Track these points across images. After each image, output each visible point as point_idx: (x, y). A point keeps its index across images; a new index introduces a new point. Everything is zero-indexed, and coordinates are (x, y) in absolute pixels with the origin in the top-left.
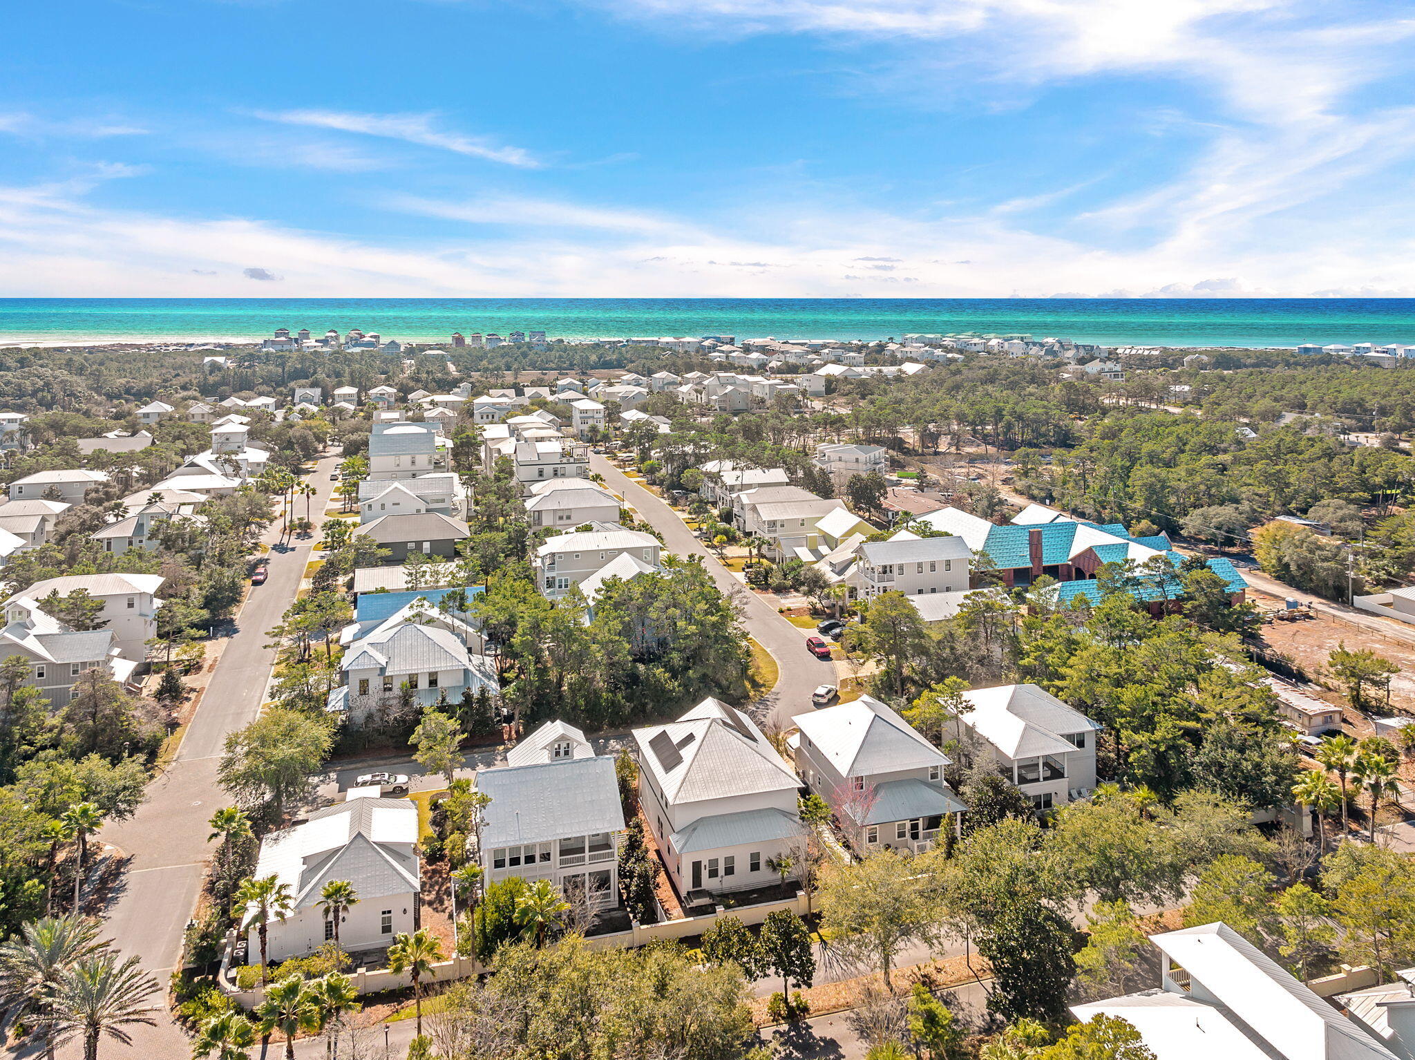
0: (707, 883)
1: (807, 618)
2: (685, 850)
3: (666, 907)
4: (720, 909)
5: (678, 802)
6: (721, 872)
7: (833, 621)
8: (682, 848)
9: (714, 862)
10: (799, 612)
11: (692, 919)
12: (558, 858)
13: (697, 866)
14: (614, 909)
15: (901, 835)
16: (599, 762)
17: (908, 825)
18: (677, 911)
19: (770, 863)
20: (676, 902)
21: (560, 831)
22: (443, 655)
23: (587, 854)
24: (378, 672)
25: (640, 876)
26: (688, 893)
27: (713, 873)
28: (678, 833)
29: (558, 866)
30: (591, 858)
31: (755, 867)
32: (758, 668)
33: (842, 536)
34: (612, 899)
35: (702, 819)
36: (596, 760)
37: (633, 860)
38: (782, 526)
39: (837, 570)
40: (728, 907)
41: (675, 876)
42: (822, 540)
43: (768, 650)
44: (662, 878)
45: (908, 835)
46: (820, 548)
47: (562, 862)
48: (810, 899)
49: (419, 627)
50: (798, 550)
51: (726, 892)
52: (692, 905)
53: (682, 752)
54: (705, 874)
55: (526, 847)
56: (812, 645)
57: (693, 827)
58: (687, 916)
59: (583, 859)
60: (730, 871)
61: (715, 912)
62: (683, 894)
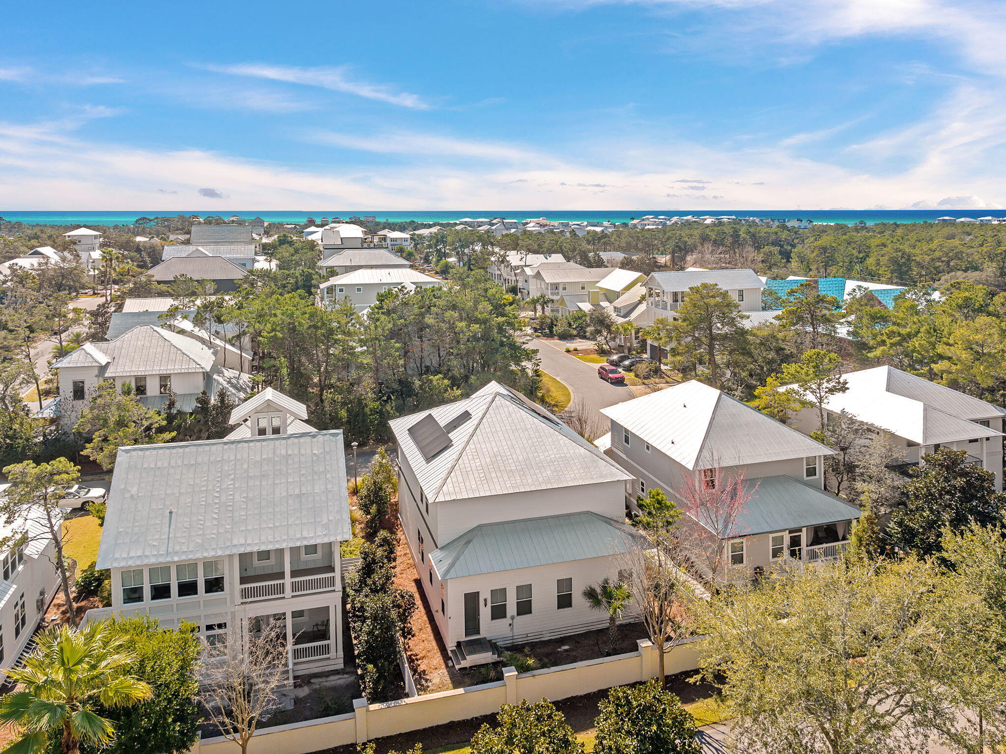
0: (488, 628)
1: (596, 356)
2: (452, 573)
3: (422, 667)
4: (510, 673)
5: (441, 498)
6: (511, 609)
7: (623, 355)
8: (448, 571)
9: (499, 594)
10: (586, 352)
11: (461, 691)
12: (238, 587)
13: (472, 601)
14: (336, 672)
15: (776, 553)
16: (320, 438)
17: (787, 538)
18: (438, 674)
19: (591, 594)
20: (438, 659)
21: (238, 540)
22: (179, 357)
23: (288, 581)
24: (96, 372)
25: (375, 618)
26: (459, 644)
27: (499, 612)
28: (442, 548)
29: (238, 600)
30: (295, 587)
31: (565, 601)
32: (548, 391)
33: (622, 290)
34: (332, 654)
35: (480, 527)
36: (314, 436)
37: (366, 590)
38: (564, 289)
39: (622, 314)
40: (523, 669)
41: (438, 617)
42: (603, 297)
43: (558, 379)
44: (418, 620)
45: (786, 552)
46: (601, 303)
47: (245, 594)
48: (662, 653)
49: (159, 329)
50: (581, 305)
51: (520, 641)
52: (464, 664)
53: (451, 435)
54: (485, 612)
55: (180, 568)
56: (603, 374)
57: (467, 539)
58: (456, 684)
59: (281, 589)
60: (524, 608)
61: (500, 677)
62: (451, 645)
